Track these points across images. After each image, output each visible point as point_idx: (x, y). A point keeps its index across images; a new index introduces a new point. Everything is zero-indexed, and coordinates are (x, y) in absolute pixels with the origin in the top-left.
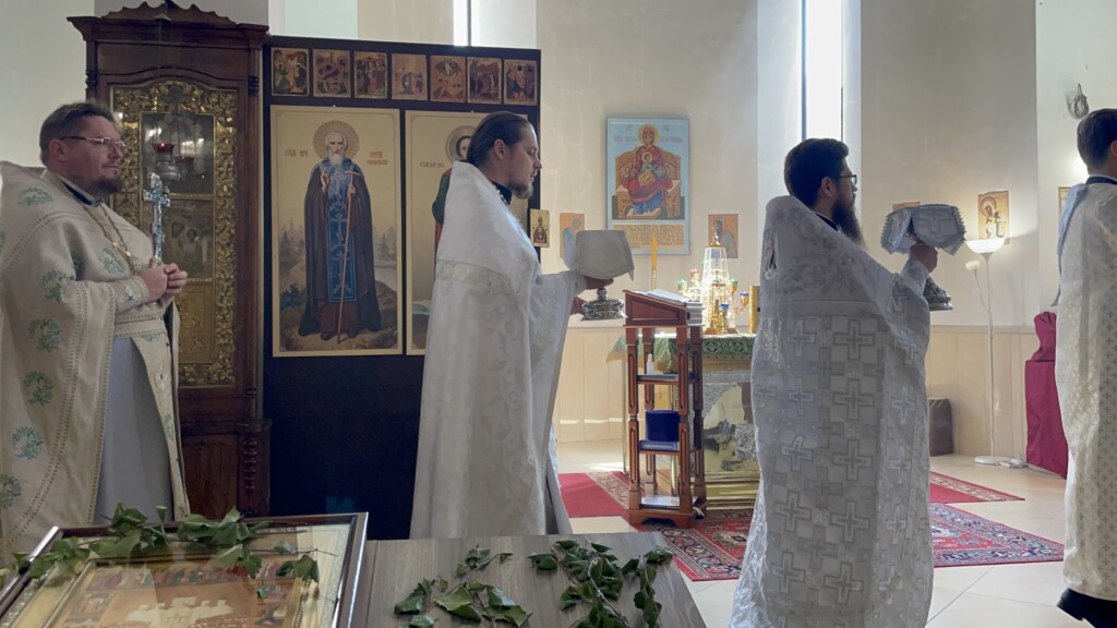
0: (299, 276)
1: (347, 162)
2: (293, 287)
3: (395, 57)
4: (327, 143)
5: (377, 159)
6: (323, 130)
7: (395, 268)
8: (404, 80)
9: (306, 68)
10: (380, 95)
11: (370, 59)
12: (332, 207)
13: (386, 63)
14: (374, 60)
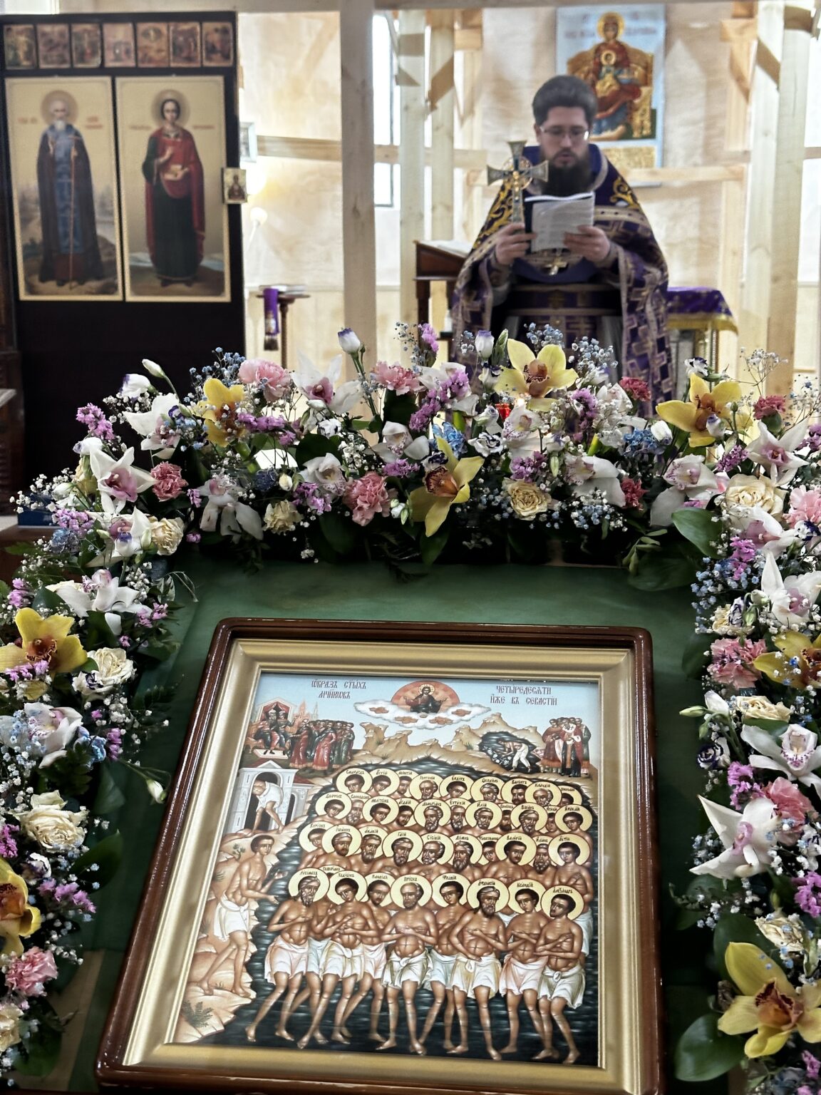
0: (36, 231)
1: (69, 128)
2: (32, 241)
3: (108, 28)
4: (52, 110)
5: (92, 124)
6: (48, 100)
7: (113, 223)
8: (114, 49)
9: (33, 43)
10: (95, 62)
11: (85, 31)
12: (59, 169)
13: (99, 32)
14: (89, 32)
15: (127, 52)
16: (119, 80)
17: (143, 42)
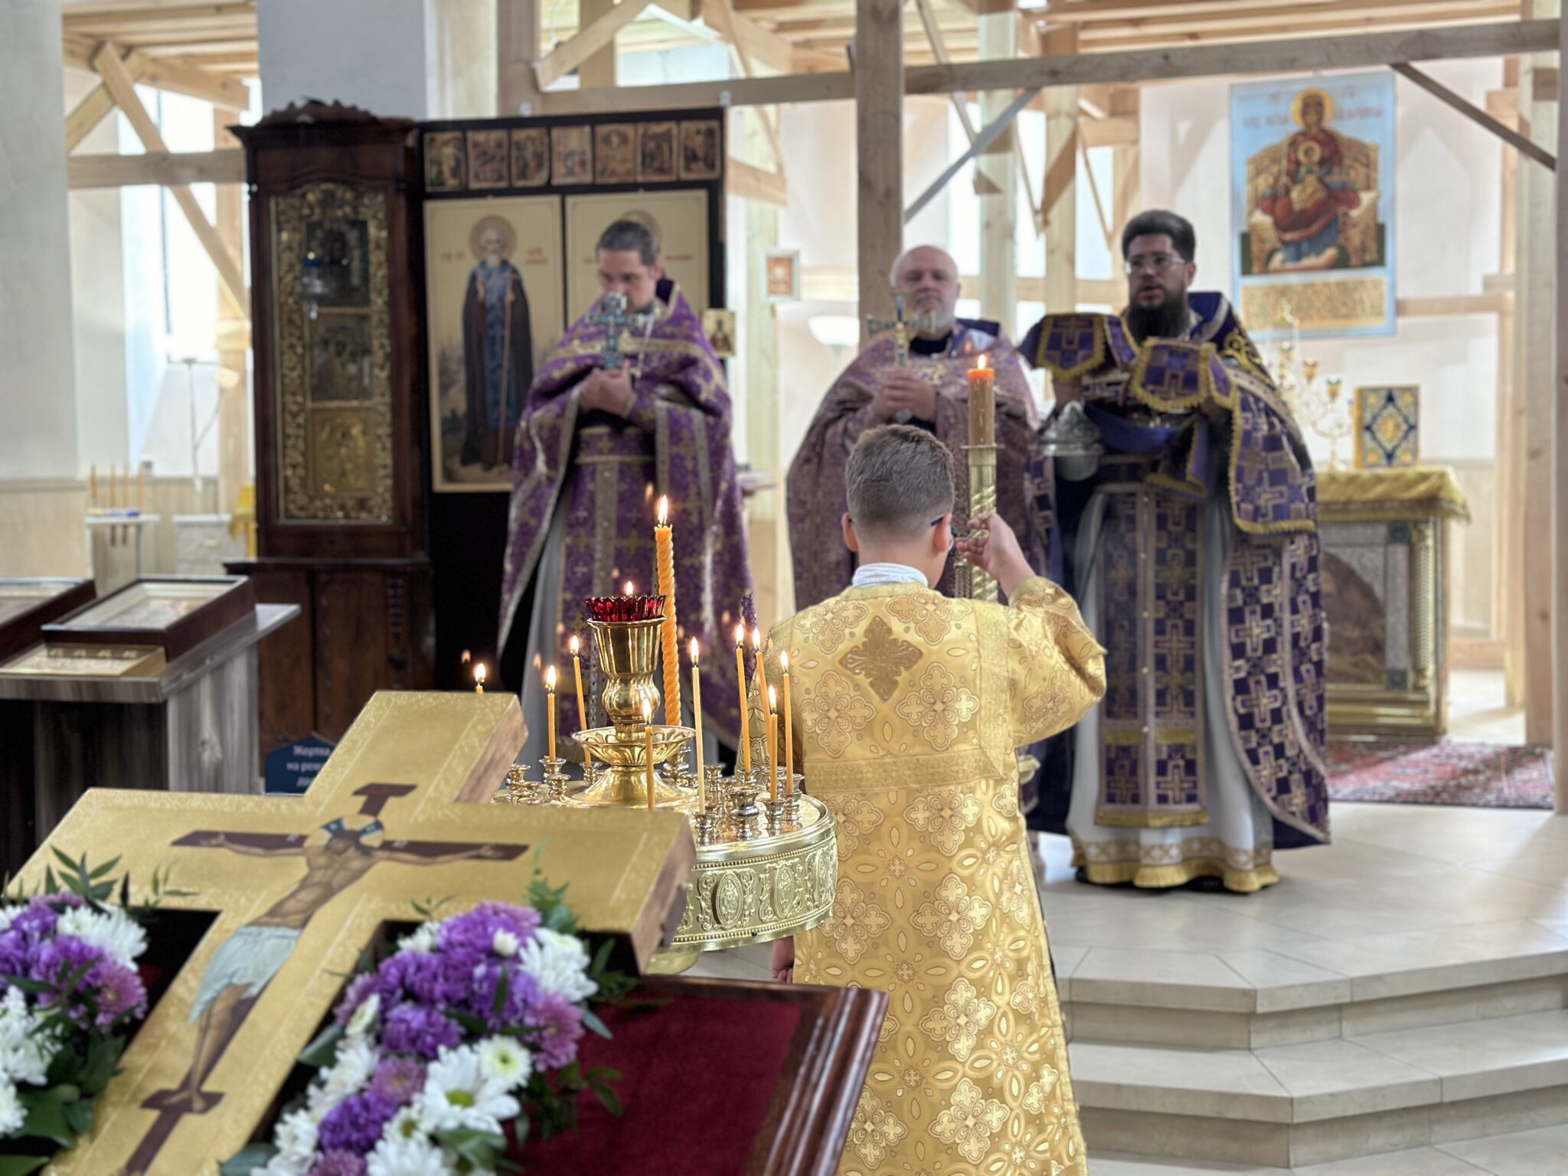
1: (505, 264)
2: (454, 413)
4: (483, 241)
5: (536, 257)
8: (566, 159)
9: (461, 155)
10: (539, 179)
11: (528, 138)
12: (490, 318)
13: (546, 140)
14: (533, 140)
15: (583, 164)
16: (571, 200)
17: (602, 150)
